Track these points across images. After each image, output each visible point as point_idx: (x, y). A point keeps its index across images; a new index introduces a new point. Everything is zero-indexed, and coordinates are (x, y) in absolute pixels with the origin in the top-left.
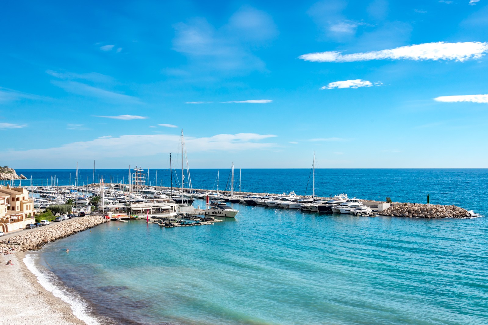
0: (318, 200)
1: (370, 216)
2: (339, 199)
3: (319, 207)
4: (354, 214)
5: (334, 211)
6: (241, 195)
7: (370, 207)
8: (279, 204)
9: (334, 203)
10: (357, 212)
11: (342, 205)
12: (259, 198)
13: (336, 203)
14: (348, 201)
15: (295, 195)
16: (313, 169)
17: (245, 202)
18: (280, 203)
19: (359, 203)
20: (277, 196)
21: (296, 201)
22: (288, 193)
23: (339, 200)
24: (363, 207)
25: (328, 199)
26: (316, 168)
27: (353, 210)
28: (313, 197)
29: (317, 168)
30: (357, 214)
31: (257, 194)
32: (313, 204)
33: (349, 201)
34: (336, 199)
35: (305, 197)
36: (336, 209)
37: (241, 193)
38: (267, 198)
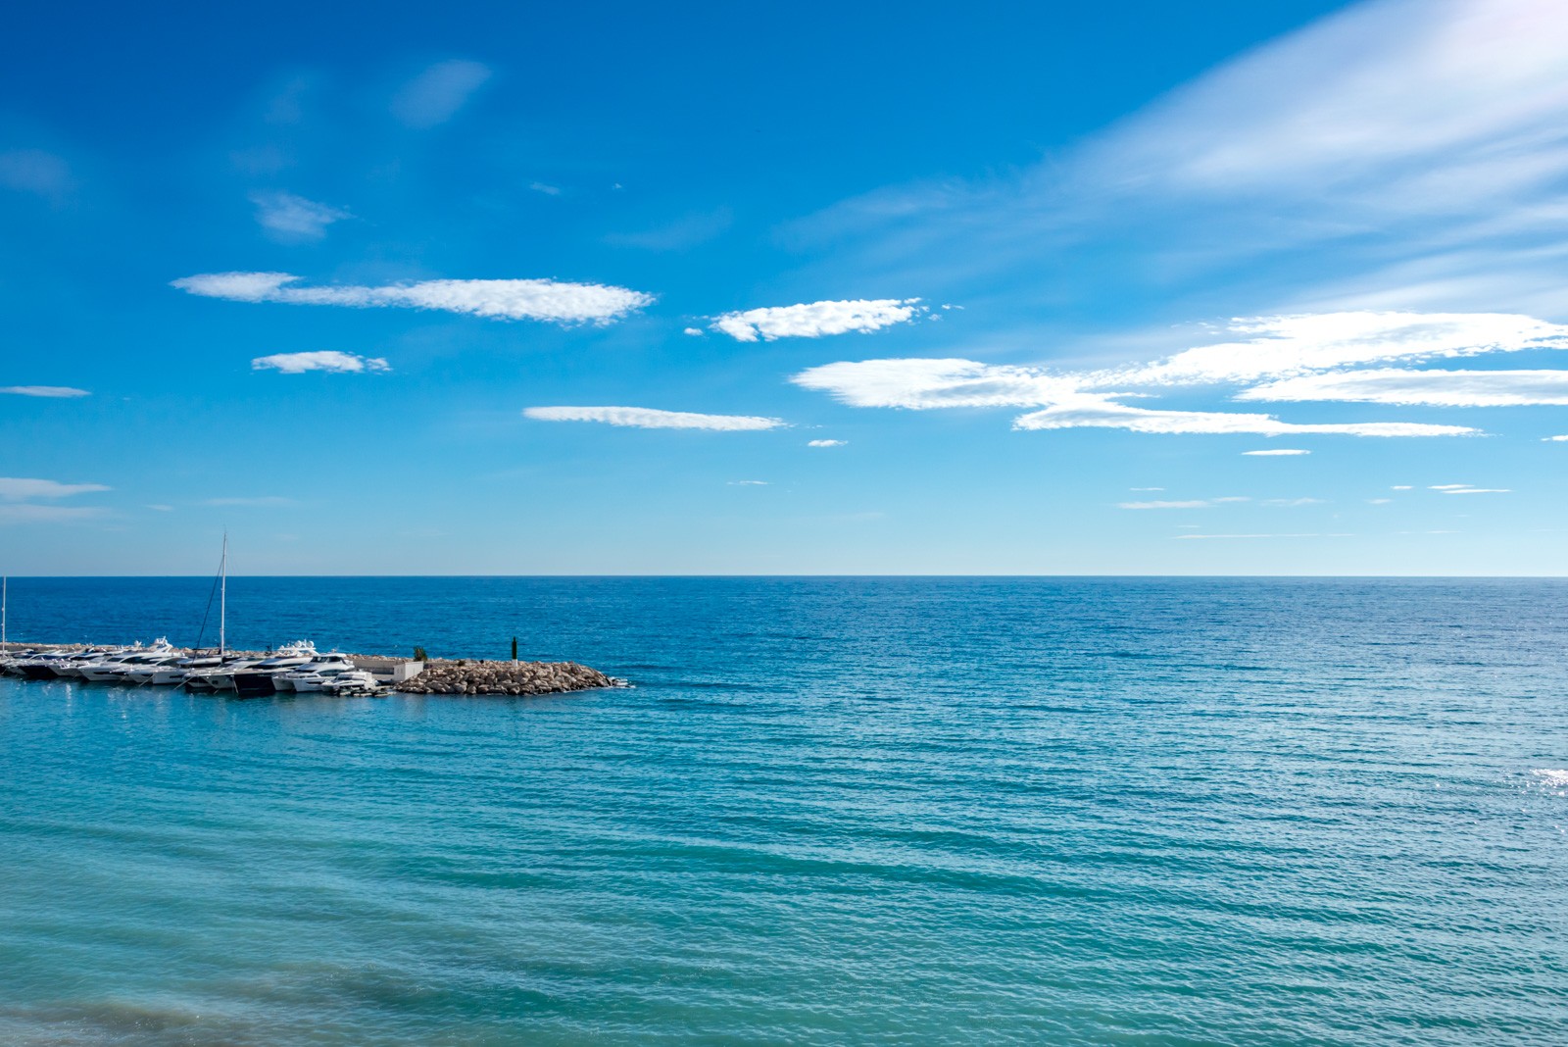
0: (235, 659)
1: (374, 694)
2: (293, 655)
3: (239, 678)
4: (331, 692)
5: (277, 687)
6: (6, 652)
7: (373, 673)
8: (122, 673)
9: (279, 666)
10: (341, 687)
11: (299, 671)
12: (65, 658)
13: (284, 666)
14: (315, 660)
15: (169, 646)
16: (222, 578)
17: (20, 671)
18: (123, 670)
19: (344, 663)
20: (121, 651)
21: (172, 662)
22: (149, 643)
23: (293, 657)
24: (355, 674)
25: (261, 656)
26: (229, 575)
27: (328, 682)
28: (220, 653)
29: (233, 575)
30: (339, 691)
31: (57, 646)
32: (219, 671)
33: (319, 659)
34: (283, 655)
35: (199, 652)
36: (284, 682)
37: (8, 644)
38: (89, 659)
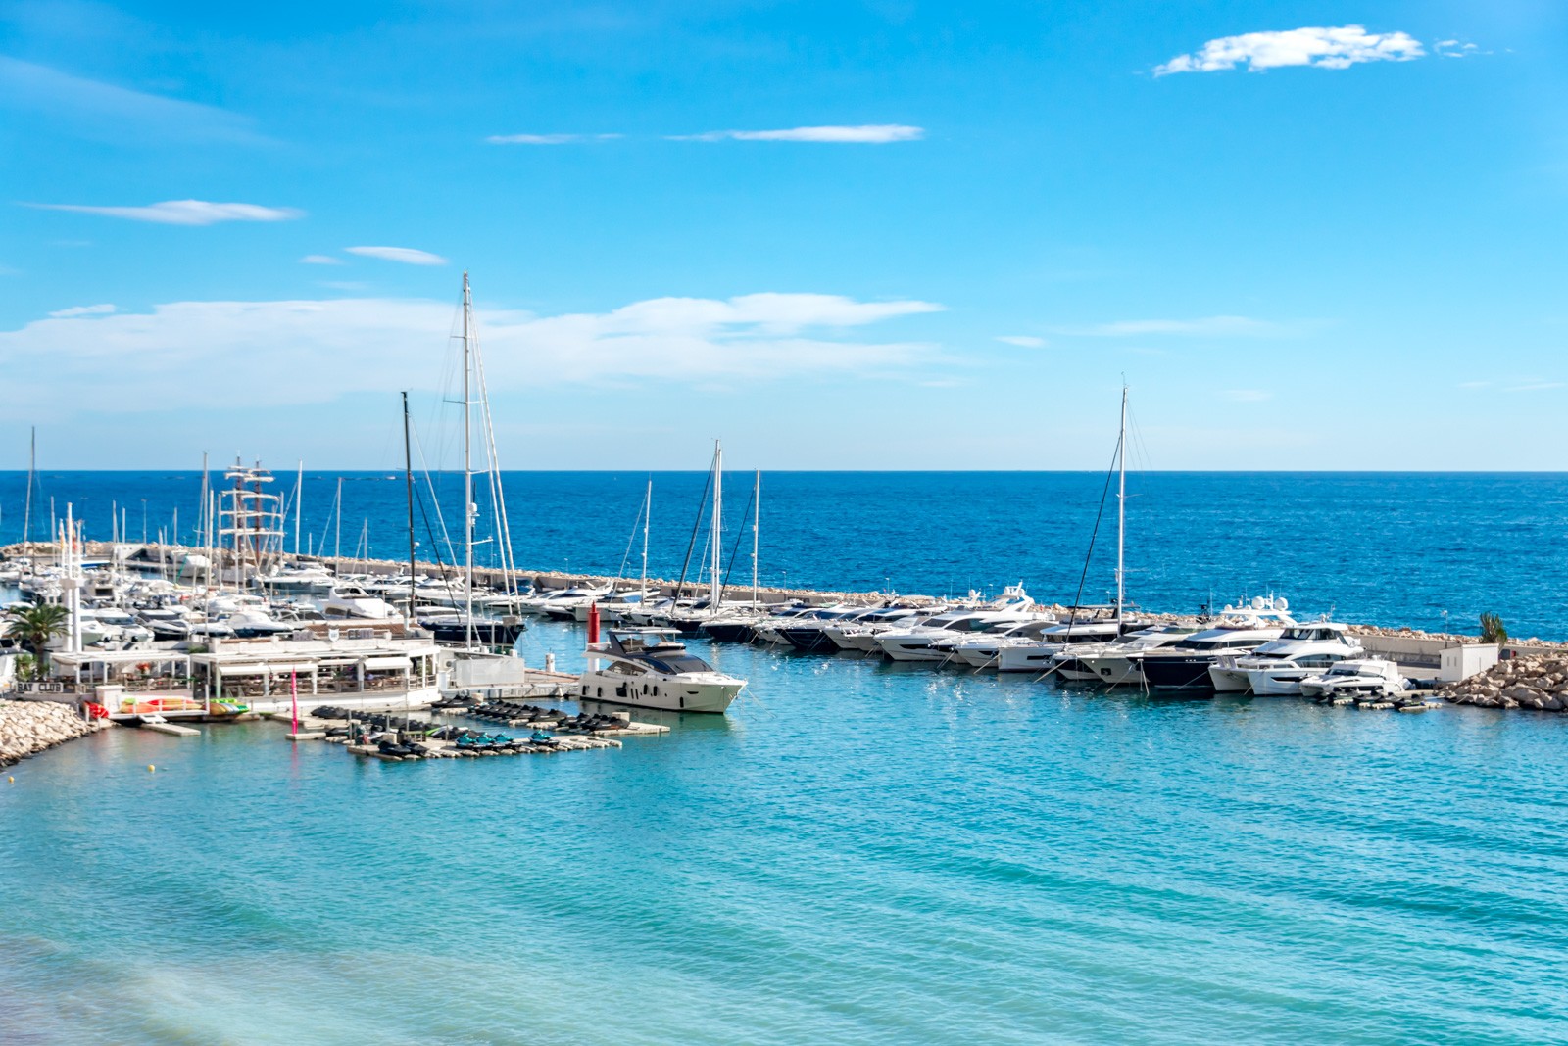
0: (1143, 627)
1: (1398, 706)
2: (1247, 623)
3: (1152, 665)
4: (1320, 698)
5: (1219, 684)
6: (758, 604)
7: (1400, 664)
8: (946, 649)
9: (1225, 645)
10: (1337, 689)
11: (1259, 655)
12: (851, 617)
13: (1233, 644)
14: (1289, 635)
15: (1029, 601)
16: (1118, 474)
17: (779, 638)
18: (950, 643)
19: (1344, 642)
20: (942, 606)
21: (1031, 631)
22: (993, 592)
23: (1248, 628)
24: (1365, 665)
25: (1190, 622)
26: (1131, 469)
27: (1314, 678)
28: (1115, 615)
29: (1138, 469)
30: (1332, 697)
31: (841, 596)
32: (1114, 650)
33: (1296, 634)
34: (1229, 623)
35: (1080, 613)
36: (1230, 674)
37: (762, 590)
38: (890, 619)
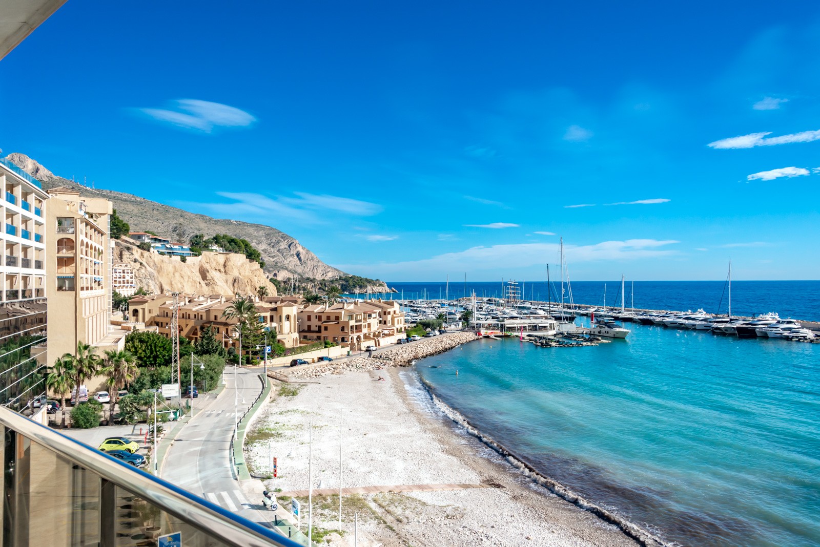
0: (736, 320)
1: (812, 341)
2: (766, 319)
3: (738, 329)
4: (787, 339)
5: (758, 334)
6: (633, 312)
7: (812, 330)
8: (682, 324)
9: (760, 324)
10: (793, 336)
11: (770, 327)
12: (657, 316)
13: (762, 324)
15: (704, 313)
16: (729, 281)
17: (639, 321)
18: (683, 322)
19: (795, 324)
20: (682, 314)
21: (705, 320)
22: (694, 310)
24: (801, 330)
25: (750, 319)
27: (786, 333)
28: (728, 316)
30: (792, 338)
31: (654, 311)
32: (728, 325)
33: (781, 322)
34: (761, 319)
35: (718, 316)
36: (762, 332)
37: (634, 309)
38: (668, 317)
